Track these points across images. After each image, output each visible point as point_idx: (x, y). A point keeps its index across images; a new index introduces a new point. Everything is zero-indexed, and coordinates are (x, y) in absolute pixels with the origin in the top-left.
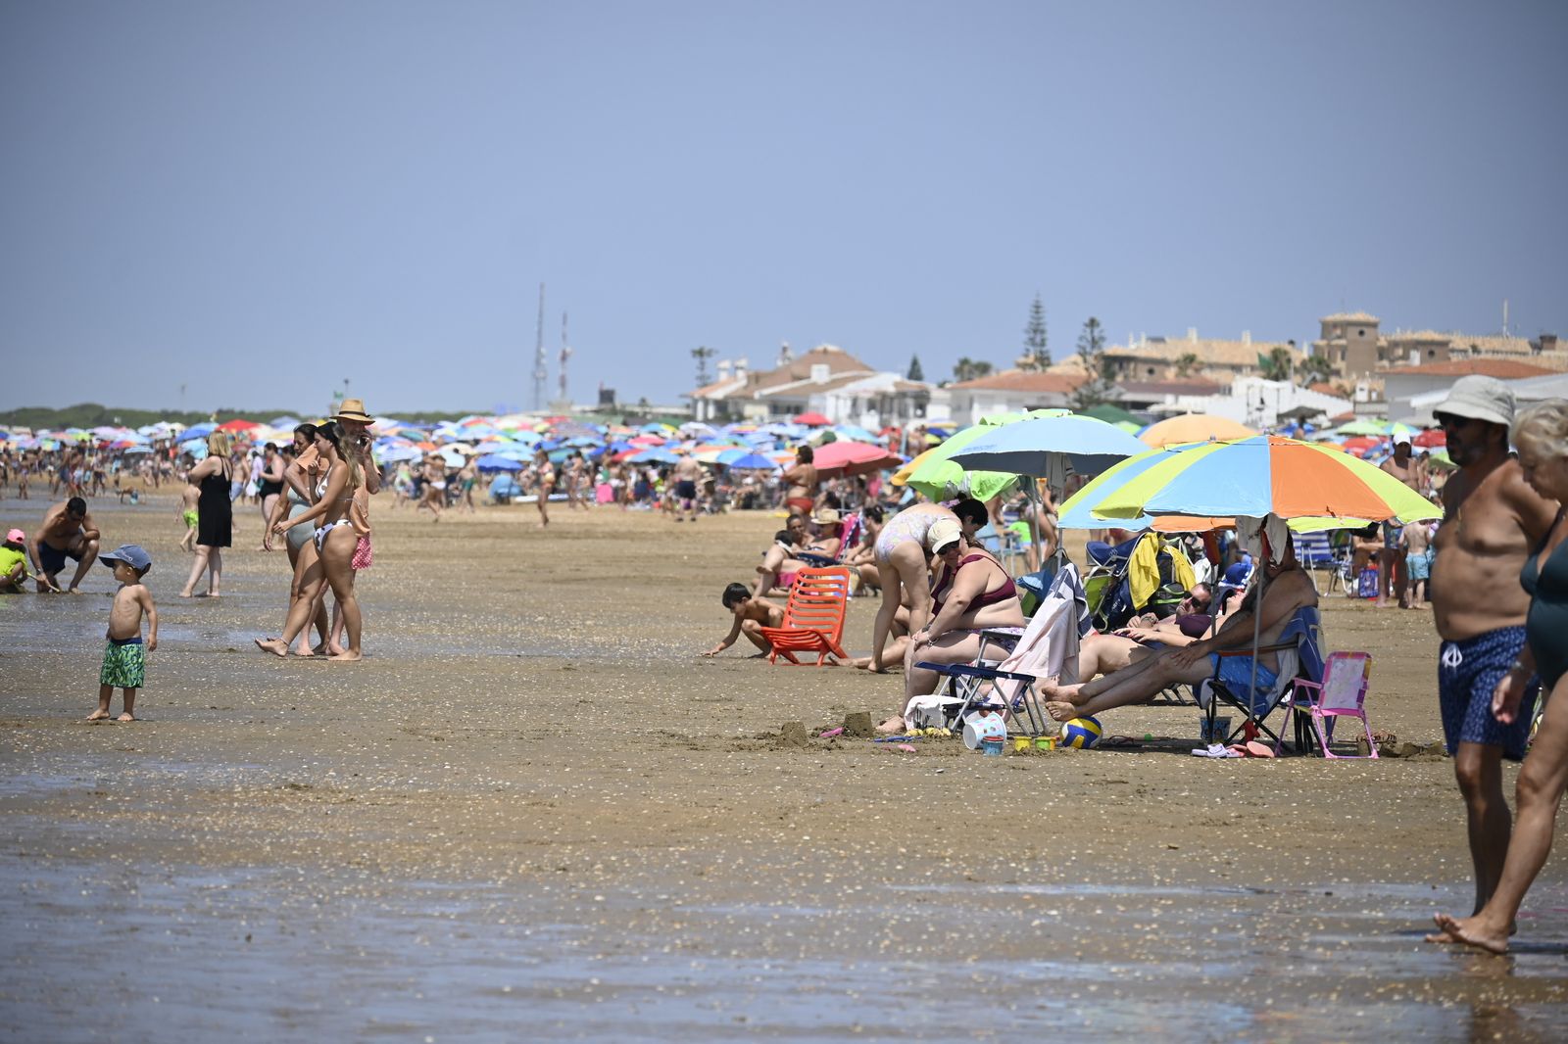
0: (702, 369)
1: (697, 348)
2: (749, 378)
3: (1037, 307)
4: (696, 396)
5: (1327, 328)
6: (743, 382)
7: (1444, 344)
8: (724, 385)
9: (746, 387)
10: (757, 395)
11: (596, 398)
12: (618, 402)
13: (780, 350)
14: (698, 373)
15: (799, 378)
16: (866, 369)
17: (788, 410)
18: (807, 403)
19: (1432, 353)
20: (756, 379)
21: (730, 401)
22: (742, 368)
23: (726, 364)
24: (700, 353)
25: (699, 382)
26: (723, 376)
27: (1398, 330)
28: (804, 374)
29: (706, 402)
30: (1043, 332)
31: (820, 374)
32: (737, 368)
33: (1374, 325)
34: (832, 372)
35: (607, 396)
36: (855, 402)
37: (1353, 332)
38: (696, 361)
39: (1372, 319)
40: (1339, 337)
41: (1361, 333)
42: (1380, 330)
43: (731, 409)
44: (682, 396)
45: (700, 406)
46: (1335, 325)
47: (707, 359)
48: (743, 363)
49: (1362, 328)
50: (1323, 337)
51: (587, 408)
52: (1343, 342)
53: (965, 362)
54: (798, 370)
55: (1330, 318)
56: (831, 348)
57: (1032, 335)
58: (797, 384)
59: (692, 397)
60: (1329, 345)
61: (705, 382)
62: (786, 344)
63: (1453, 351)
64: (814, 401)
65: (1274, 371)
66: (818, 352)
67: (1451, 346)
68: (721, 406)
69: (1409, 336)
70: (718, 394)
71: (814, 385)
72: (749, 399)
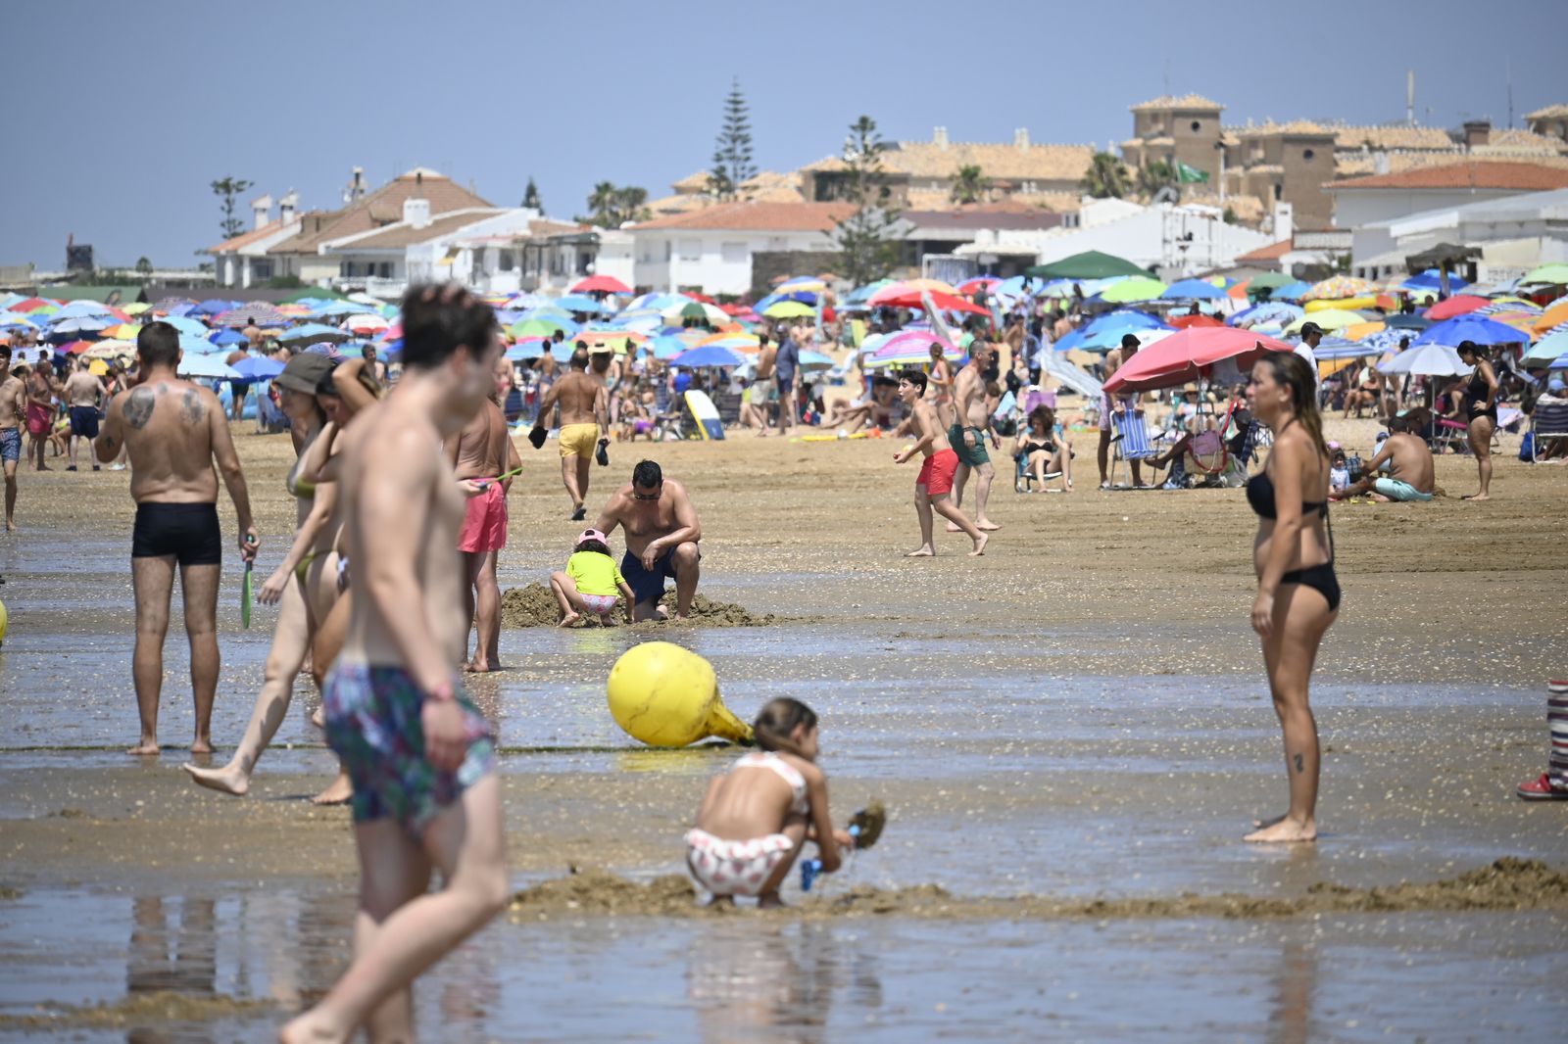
0: (229, 211)
1: (220, 180)
2: (303, 220)
3: (736, 103)
4: (223, 252)
5: (1145, 120)
6: (297, 228)
7: (1327, 140)
8: (266, 234)
9: (299, 237)
10: (321, 250)
11: (64, 257)
12: (99, 267)
13: (353, 178)
14: (224, 216)
15: (383, 223)
16: (482, 204)
17: (371, 270)
18: (402, 257)
19: (1308, 154)
20: (315, 223)
21: (277, 258)
22: (291, 208)
23: (265, 202)
24: (226, 186)
25: (226, 232)
26: (262, 221)
27: (1250, 121)
28: (390, 215)
29: (239, 261)
30: (745, 140)
31: (416, 213)
32: (283, 208)
33: (1214, 115)
34: (433, 212)
35: (80, 256)
36: (479, 254)
37: (1183, 126)
38: (221, 199)
39: (1210, 104)
40: (1162, 134)
41: (1196, 126)
42: (1224, 122)
43: (279, 271)
44: (197, 253)
45: (229, 267)
46: (1155, 116)
47: (234, 195)
48: (292, 200)
49: (1196, 118)
50: (1137, 135)
51: (52, 276)
52: (1168, 141)
53: (605, 188)
54: (380, 209)
55: (1146, 105)
56: (427, 173)
57: (729, 145)
58: (379, 231)
59: (216, 254)
60: (1145, 145)
61: (233, 230)
62: (358, 170)
63: (1338, 150)
64: (413, 254)
65: (1100, 187)
66: (409, 180)
67: (1338, 142)
68: (261, 266)
69: (1270, 129)
70: (259, 248)
71: (408, 228)
72: (310, 256)
